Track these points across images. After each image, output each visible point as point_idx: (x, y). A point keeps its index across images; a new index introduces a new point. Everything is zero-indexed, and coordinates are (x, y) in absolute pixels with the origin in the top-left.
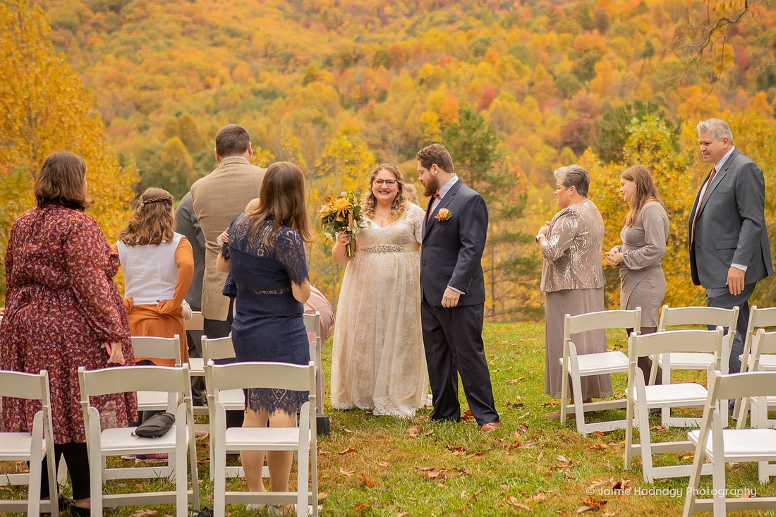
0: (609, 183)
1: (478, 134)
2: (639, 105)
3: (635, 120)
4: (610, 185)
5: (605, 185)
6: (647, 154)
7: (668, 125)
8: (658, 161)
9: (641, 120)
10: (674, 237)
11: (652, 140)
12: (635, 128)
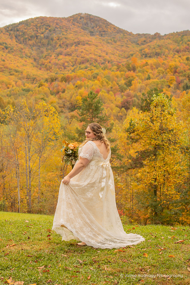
0: (145, 119)
1: (96, 100)
2: (156, 90)
3: (154, 95)
4: (145, 120)
5: (143, 120)
6: (160, 108)
7: (167, 97)
8: (164, 111)
9: (157, 95)
10: (170, 140)
11: (161, 103)
12: (155, 98)
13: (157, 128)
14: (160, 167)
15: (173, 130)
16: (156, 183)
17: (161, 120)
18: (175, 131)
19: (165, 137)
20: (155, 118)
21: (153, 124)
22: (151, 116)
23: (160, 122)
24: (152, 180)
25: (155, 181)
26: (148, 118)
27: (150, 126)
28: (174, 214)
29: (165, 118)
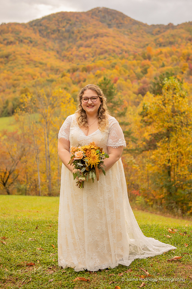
1: (109, 86)
2: (167, 73)
3: (166, 79)
5: (156, 103)
6: (171, 91)
7: (179, 80)
8: (175, 94)
9: (168, 79)
10: (182, 122)
11: (173, 86)
12: (166, 82)
13: (169, 111)
14: (173, 149)
15: (184, 113)
16: (170, 164)
17: (173, 103)
18: (186, 113)
19: (177, 119)
20: (166, 101)
21: (165, 107)
22: (163, 100)
23: (172, 104)
24: (165, 162)
25: (169, 162)
26: (161, 102)
27: (162, 109)
28: (188, 194)
29: (177, 101)
